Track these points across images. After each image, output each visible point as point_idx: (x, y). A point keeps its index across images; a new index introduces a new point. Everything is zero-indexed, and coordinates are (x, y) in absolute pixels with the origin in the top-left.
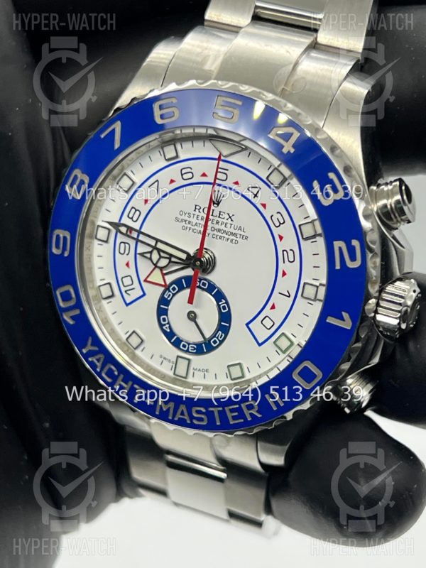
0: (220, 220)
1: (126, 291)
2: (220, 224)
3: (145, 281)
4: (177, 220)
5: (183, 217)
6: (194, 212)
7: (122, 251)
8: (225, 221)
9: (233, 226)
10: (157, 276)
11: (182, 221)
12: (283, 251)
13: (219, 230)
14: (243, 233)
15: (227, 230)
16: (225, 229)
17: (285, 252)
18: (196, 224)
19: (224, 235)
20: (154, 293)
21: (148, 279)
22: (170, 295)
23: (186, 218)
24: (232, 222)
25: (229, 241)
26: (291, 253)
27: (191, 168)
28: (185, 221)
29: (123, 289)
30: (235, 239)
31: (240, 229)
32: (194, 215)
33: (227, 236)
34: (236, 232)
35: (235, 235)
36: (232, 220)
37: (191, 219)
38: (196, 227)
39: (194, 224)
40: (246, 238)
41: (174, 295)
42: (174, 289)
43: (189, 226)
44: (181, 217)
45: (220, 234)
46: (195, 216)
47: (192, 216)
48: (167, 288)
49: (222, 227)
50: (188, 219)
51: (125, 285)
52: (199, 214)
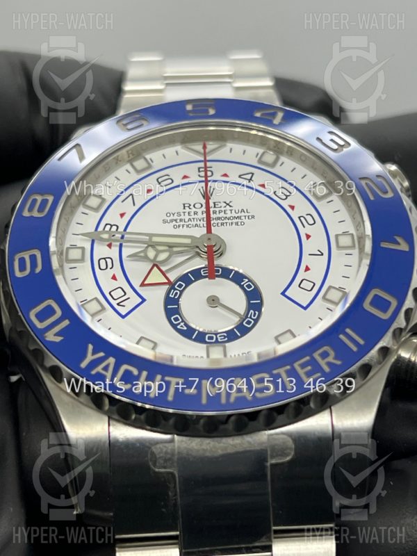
0: (217, 210)
1: (118, 304)
2: (218, 213)
3: (143, 285)
4: (165, 222)
5: (172, 217)
6: (184, 211)
7: (103, 266)
8: (223, 209)
9: (233, 211)
10: (156, 277)
11: (172, 221)
12: (299, 218)
13: (219, 218)
14: (246, 214)
15: (228, 216)
16: (225, 216)
17: (302, 218)
18: (190, 220)
19: (227, 221)
20: (156, 296)
21: (146, 282)
22: (176, 293)
23: (176, 217)
24: (231, 208)
25: (234, 225)
26: (309, 218)
27: (167, 175)
28: (176, 220)
29: (114, 303)
30: (240, 221)
31: (243, 211)
32: (184, 212)
33: (230, 221)
34: (239, 215)
35: (239, 218)
36: (230, 206)
37: (182, 217)
38: (190, 222)
39: (187, 220)
40: (253, 217)
41: (181, 292)
42: (180, 286)
43: (182, 223)
44: (169, 219)
45: (220, 222)
46: (187, 214)
47: (182, 214)
48: (172, 286)
49: (222, 215)
50: (179, 218)
51: (115, 298)
52: (190, 210)
